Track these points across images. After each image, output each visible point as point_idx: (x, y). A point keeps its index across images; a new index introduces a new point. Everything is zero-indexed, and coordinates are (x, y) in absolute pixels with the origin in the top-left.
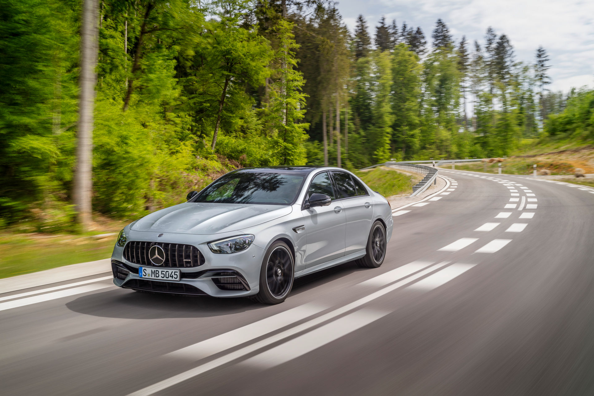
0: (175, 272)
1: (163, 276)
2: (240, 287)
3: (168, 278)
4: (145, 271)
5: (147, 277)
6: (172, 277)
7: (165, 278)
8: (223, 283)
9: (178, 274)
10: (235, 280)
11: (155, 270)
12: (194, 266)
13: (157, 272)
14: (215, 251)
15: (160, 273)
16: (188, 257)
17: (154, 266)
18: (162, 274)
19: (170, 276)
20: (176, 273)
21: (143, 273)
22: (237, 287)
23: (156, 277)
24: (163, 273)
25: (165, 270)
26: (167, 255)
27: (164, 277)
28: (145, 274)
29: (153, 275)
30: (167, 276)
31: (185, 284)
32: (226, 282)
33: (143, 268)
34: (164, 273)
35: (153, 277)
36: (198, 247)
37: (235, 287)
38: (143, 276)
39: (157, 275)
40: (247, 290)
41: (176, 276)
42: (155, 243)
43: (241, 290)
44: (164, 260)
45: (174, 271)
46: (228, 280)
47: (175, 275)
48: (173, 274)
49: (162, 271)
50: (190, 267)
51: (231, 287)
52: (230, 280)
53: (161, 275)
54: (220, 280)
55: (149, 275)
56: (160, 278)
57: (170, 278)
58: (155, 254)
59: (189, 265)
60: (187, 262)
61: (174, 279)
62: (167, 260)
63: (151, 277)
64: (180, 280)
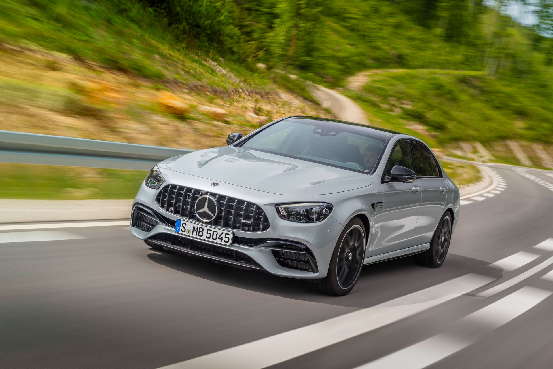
0: (226, 234)
1: (208, 236)
2: (305, 267)
3: (215, 239)
4: (184, 225)
5: (185, 233)
6: (222, 239)
7: (211, 240)
8: (284, 258)
9: (231, 237)
10: (300, 257)
11: (199, 226)
12: (254, 230)
13: (201, 230)
14: (282, 217)
15: (205, 232)
16: (247, 217)
17: (198, 220)
18: (207, 233)
19: (219, 238)
20: (227, 236)
21: (181, 228)
22: (301, 266)
23: (199, 235)
24: (209, 232)
25: (213, 230)
26: (220, 211)
27: (209, 238)
28: (183, 230)
29: (195, 233)
30: (214, 237)
31: (237, 252)
32: (288, 257)
33: (182, 222)
34: (211, 232)
35: (194, 235)
36: (263, 208)
37: (299, 266)
38: (180, 232)
39: (201, 233)
40: (314, 272)
41: (227, 240)
42: (207, 193)
43: (306, 270)
44: (215, 217)
45: (225, 232)
46: (291, 255)
47: (225, 237)
48: (223, 236)
49: (208, 230)
50: (249, 230)
51: (293, 264)
52: (294, 256)
53: (205, 234)
54: (281, 253)
55: (189, 231)
56: (204, 237)
57: (218, 241)
58: (203, 207)
59: (246, 228)
60: (245, 224)
61: (223, 242)
62: (219, 217)
63: (191, 235)
64: (231, 246)
